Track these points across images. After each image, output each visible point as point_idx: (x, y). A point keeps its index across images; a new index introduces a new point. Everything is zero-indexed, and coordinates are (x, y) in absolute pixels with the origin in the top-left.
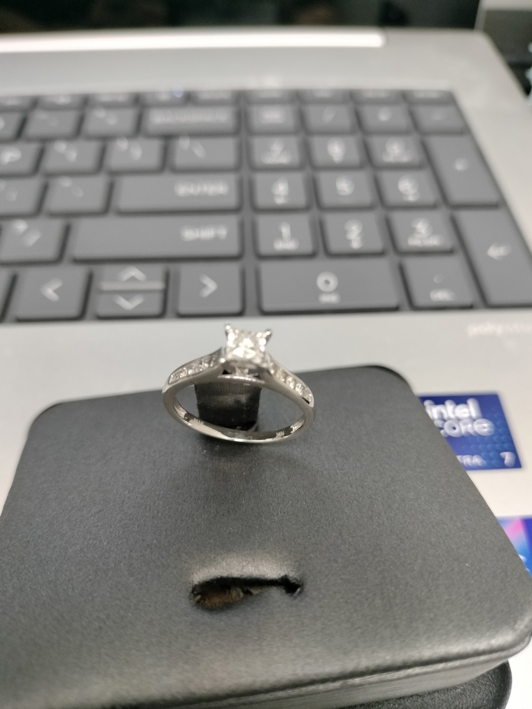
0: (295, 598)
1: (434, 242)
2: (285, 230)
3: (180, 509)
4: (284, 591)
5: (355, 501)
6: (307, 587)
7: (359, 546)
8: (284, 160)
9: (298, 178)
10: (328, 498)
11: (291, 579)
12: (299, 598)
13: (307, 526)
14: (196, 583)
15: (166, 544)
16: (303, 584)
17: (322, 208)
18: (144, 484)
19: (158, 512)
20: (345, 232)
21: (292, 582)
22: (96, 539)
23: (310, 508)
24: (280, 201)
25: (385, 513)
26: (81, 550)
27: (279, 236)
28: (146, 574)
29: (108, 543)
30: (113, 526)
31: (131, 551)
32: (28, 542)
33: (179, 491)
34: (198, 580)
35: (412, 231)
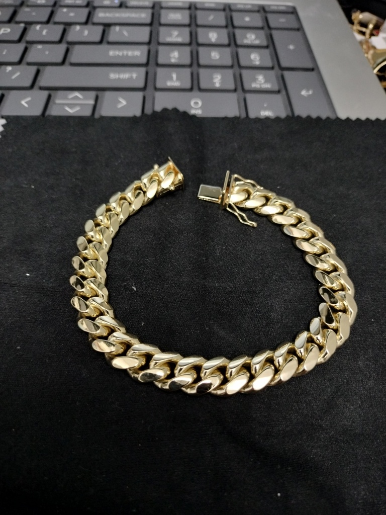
1: (268, 86)
2: (174, 76)
8: (179, 40)
9: (187, 50)
17: (199, 65)
20: (212, 79)
24: (173, 61)
27: (171, 79)
35: (255, 80)
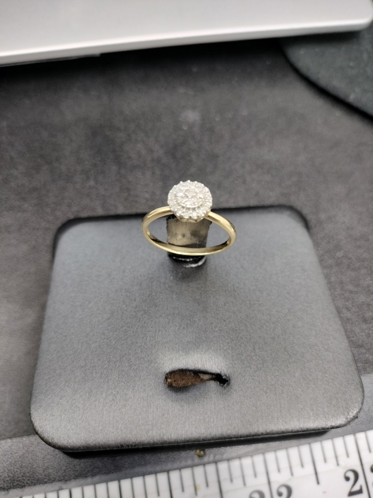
0: (225, 388)
3: (158, 322)
4: (218, 383)
5: (264, 326)
6: (232, 382)
7: (264, 358)
10: (248, 322)
11: (223, 375)
12: (227, 389)
13: (234, 341)
14: (167, 372)
15: (150, 347)
16: (230, 380)
18: (135, 300)
19: (145, 323)
21: (223, 378)
22: (108, 339)
23: (237, 328)
25: (282, 335)
26: (99, 346)
28: (139, 366)
29: (115, 343)
30: (118, 330)
31: (129, 350)
32: (66, 336)
33: (157, 309)
34: (169, 370)
